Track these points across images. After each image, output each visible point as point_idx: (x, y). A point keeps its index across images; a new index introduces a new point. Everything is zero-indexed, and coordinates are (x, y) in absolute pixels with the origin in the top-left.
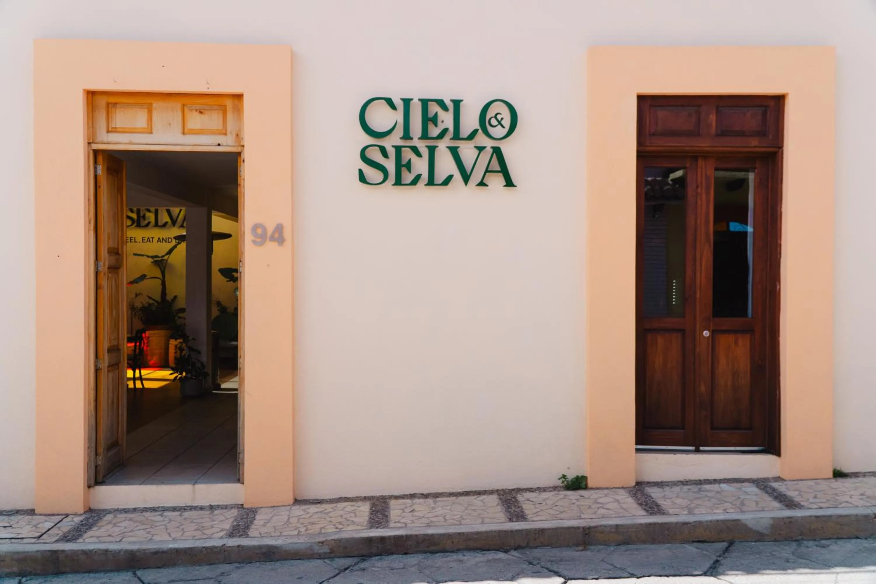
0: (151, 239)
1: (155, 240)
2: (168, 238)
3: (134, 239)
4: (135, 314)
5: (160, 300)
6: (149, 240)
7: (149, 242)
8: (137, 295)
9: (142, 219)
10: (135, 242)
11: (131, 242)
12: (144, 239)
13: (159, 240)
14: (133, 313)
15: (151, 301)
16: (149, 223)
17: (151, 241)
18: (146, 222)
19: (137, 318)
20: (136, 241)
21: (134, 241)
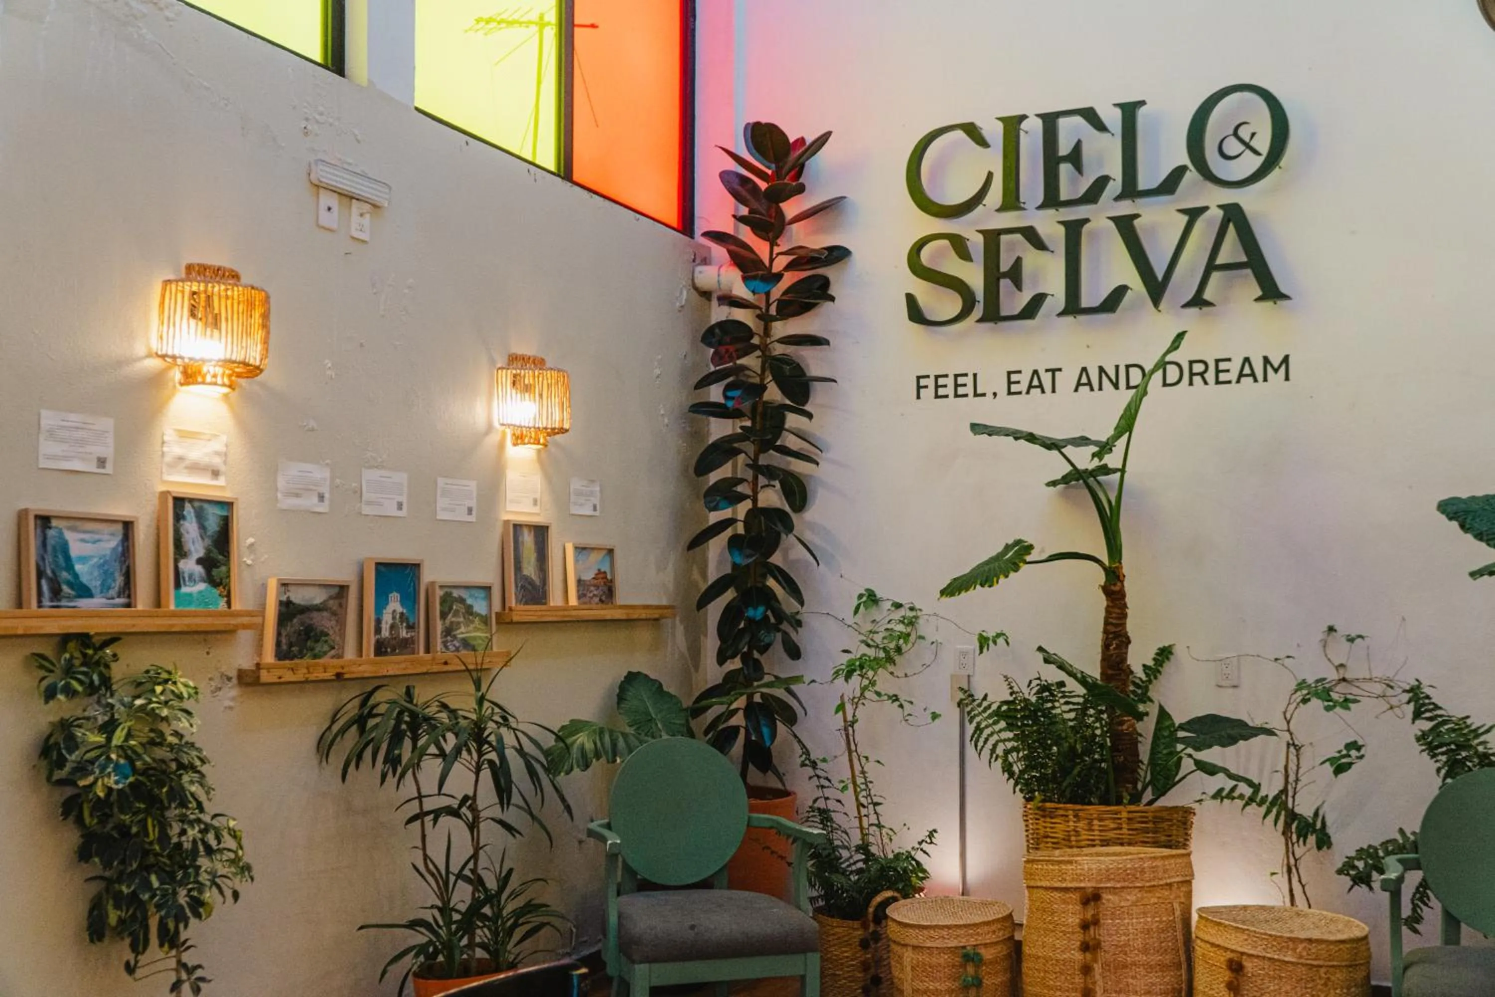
0: (1046, 379)
1: (1067, 380)
2: (1128, 367)
3: (969, 380)
4: (978, 729)
5: (1094, 671)
6: (1035, 382)
7: (1036, 392)
8: (984, 642)
9: (1005, 284)
10: (976, 395)
11: (956, 396)
12: (1014, 378)
13: (1083, 381)
14: (970, 729)
15: (1053, 675)
16: (1038, 300)
17: (1047, 386)
18: (1025, 298)
19: (986, 752)
20: (979, 391)
21: (969, 390)
